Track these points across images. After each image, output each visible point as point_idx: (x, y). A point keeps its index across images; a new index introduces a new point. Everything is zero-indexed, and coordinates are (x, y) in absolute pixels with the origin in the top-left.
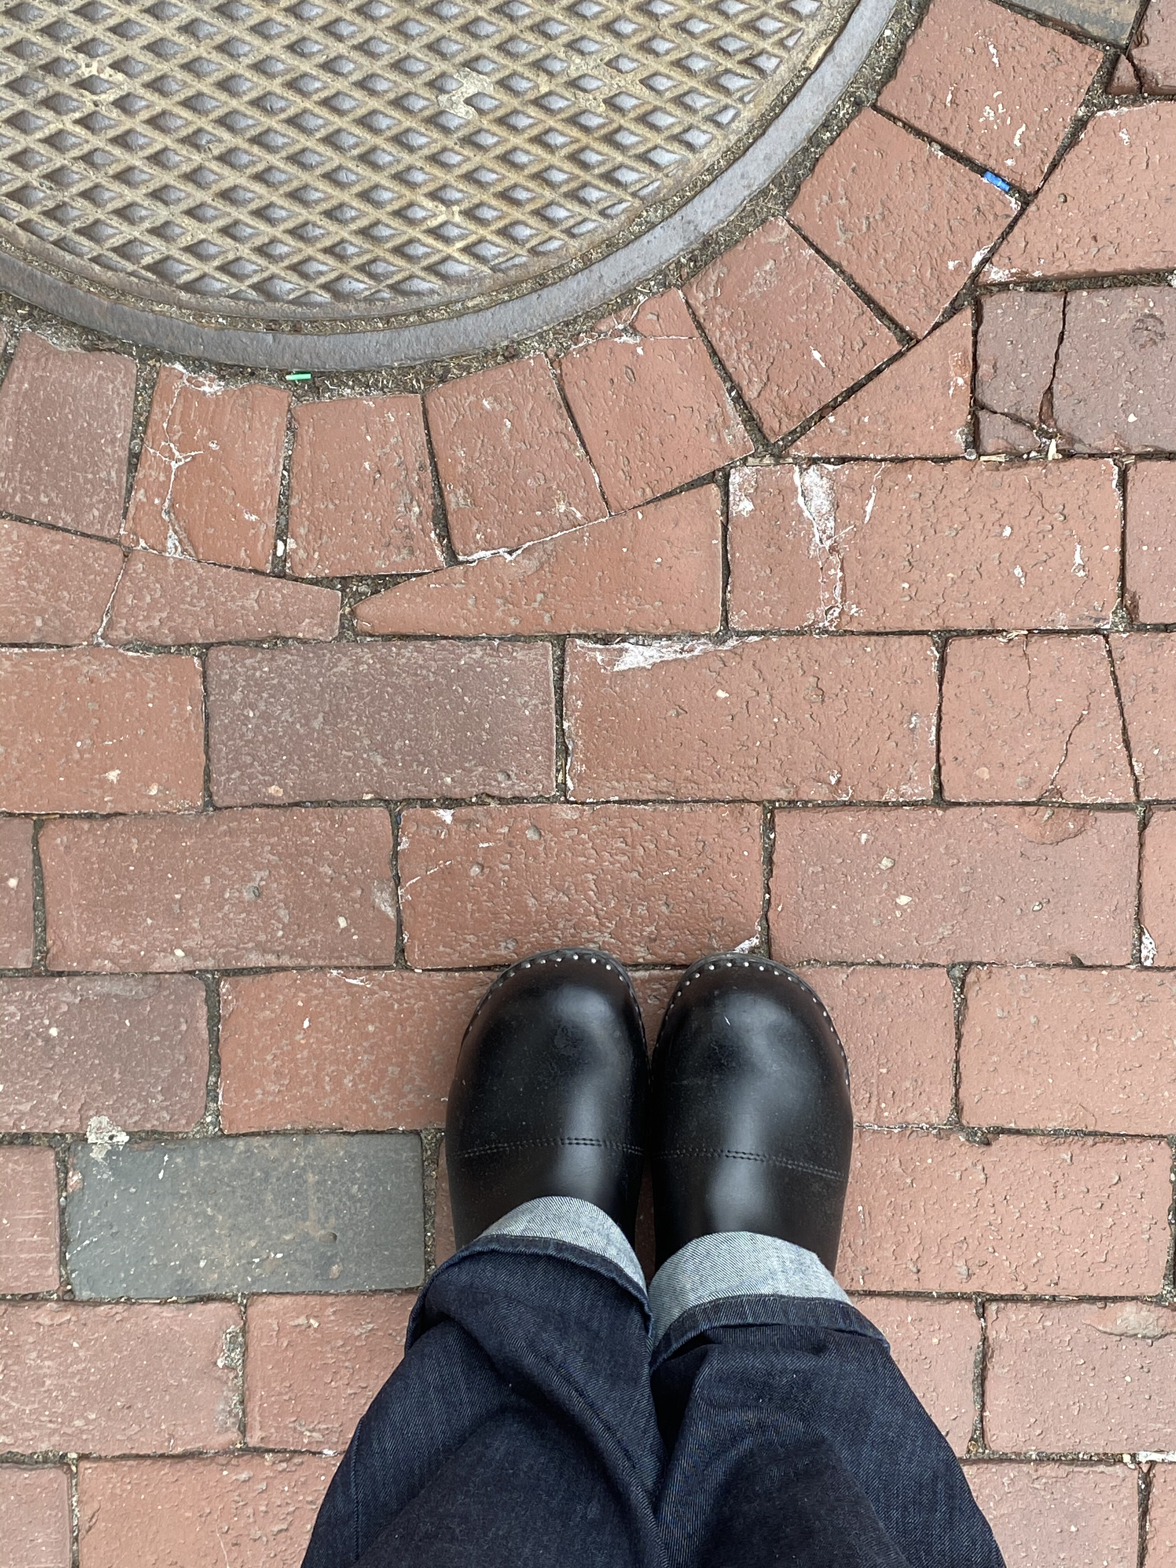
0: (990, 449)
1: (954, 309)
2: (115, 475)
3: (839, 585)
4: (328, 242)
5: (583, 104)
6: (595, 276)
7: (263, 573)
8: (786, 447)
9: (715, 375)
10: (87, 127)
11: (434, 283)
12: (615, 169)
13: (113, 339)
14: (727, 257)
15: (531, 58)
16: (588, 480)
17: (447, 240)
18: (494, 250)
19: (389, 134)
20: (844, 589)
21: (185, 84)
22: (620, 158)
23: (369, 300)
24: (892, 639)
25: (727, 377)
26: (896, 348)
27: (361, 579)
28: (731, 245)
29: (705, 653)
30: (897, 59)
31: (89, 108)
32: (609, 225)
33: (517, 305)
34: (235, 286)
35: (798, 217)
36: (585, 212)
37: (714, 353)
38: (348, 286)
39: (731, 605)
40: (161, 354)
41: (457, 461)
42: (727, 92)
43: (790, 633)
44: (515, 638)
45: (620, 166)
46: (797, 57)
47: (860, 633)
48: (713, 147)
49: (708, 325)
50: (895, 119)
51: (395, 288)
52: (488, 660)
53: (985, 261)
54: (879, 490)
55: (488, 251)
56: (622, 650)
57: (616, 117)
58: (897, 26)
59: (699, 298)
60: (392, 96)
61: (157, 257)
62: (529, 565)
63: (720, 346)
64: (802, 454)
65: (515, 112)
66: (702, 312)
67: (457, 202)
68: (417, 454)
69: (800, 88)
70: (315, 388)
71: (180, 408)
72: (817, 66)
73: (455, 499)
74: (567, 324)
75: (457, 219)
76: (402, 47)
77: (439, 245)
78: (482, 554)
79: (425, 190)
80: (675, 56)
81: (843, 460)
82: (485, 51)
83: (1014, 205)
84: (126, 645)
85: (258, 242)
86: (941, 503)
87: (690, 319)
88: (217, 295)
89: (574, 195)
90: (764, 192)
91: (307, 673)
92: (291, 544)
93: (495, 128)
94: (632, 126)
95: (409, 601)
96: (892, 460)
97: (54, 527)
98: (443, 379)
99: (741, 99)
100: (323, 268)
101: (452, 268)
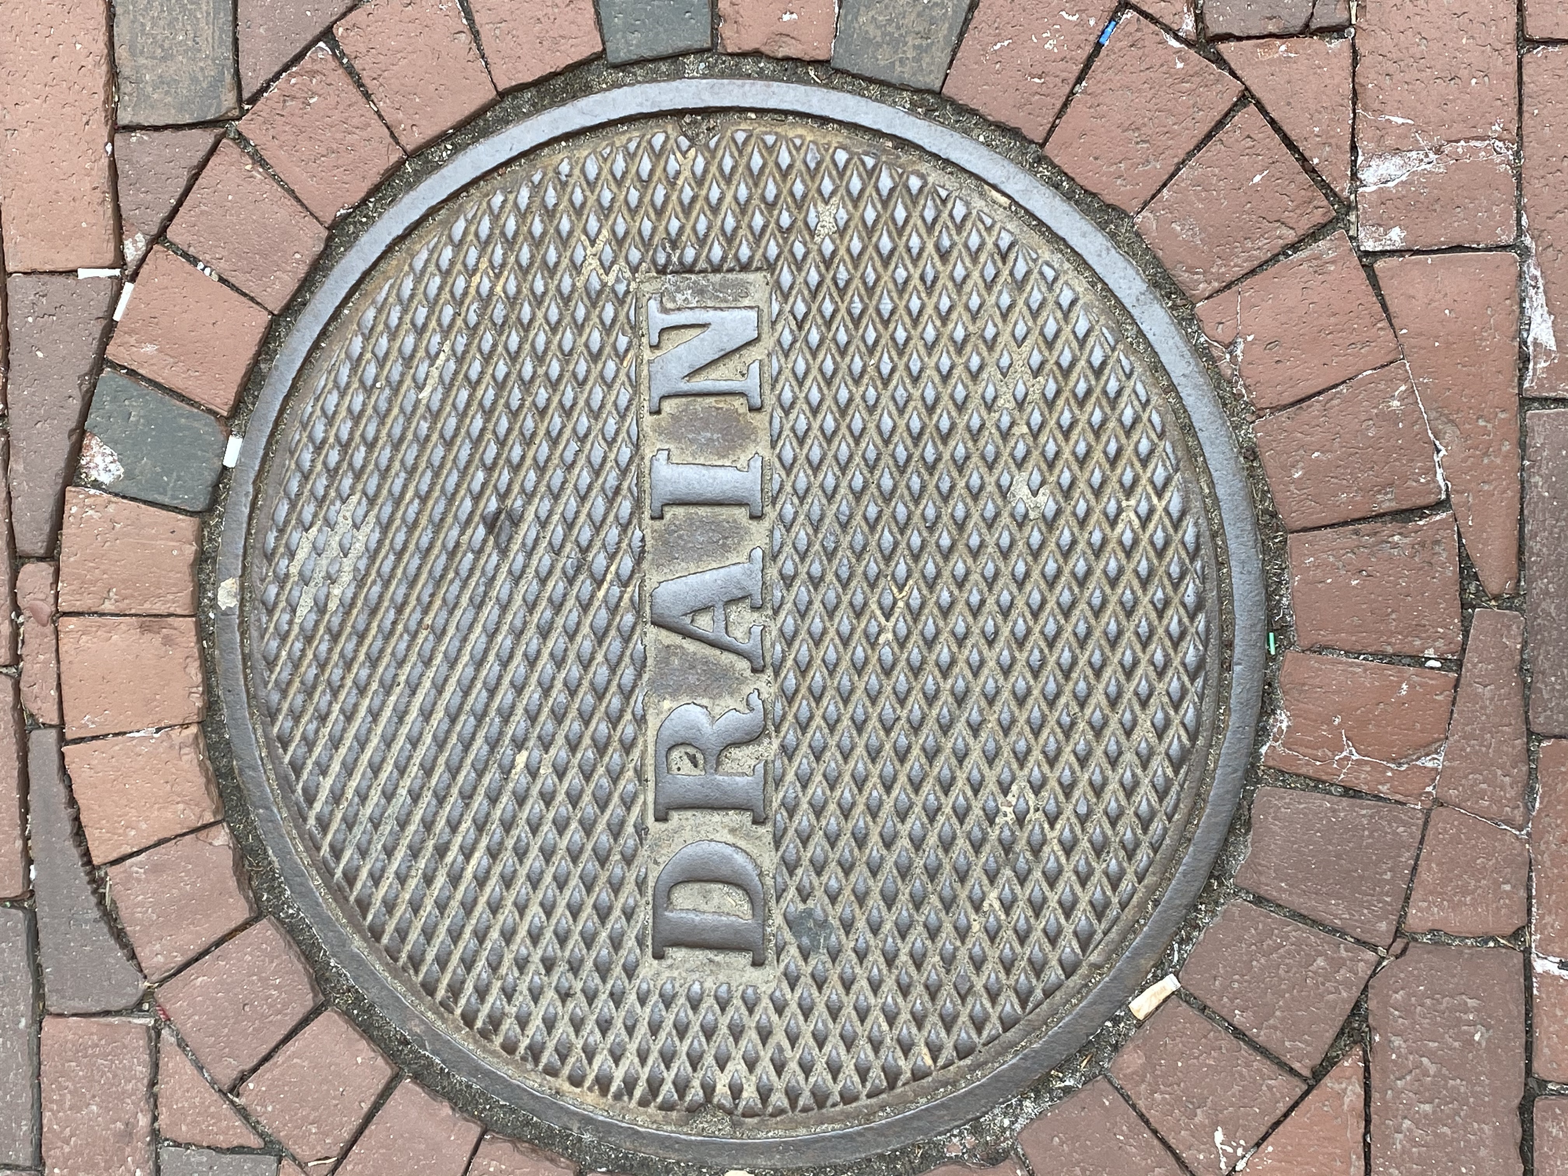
0: (1346, 15)
1: (1220, 60)
2: (1364, 810)
3: (1473, 143)
4: (1153, 615)
5: (1037, 396)
6: (1183, 380)
7: (1458, 680)
8: (1340, 202)
9: (1272, 270)
10: (1057, 818)
11: (1188, 522)
12: (1091, 366)
13: (1240, 806)
14: (1168, 265)
15: (1000, 442)
16: (1370, 380)
17: (1151, 511)
18: (1160, 470)
19: (1061, 561)
20: (1477, 138)
21: (1021, 733)
22: (1082, 363)
23: (1204, 579)
24: (1526, 90)
25: (1274, 259)
26: (1252, 108)
27: (1463, 590)
28: (1157, 262)
29: (1538, 265)
30: (1002, 128)
31: (1039, 815)
32: (1139, 370)
33: (1207, 450)
34: (1192, 696)
35: (1136, 204)
36: (1127, 392)
37: (1253, 272)
38: (1190, 599)
39: (1490, 243)
40: (1253, 765)
41: (1351, 501)
42: (1028, 273)
43: (1519, 187)
44: (1522, 446)
45: (1089, 362)
46: (1000, 215)
47: (1520, 120)
48: (1075, 283)
49: (1229, 278)
50: (1053, 126)
51: (1193, 556)
52: (1544, 471)
53: (1177, 37)
54: (1382, 113)
55: (1160, 476)
56: (1536, 343)
57: (1048, 367)
58: (976, 132)
59: (1203, 288)
60: (1030, 559)
61: (1166, 763)
62: (1450, 432)
63: (1247, 266)
64: (1347, 185)
65: (1043, 454)
66: (1216, 285)
67: (1119, 503)
68: (1344, 538)
69: (1027, 211)
70: (1281, 630)
71: (1303, 750)
72: (1009, 197)
73: (1387, 502)
74: (1225, 405)
75: (1133, 502)
76: (990, 550)
77: (1156, 517)
78: (1439, 477)
79: (1108, 530)
80: (998, 320)
81: (1354, 148)
82: (993, 480)
83: (1129, 15)
84: (1529, 809)
85: (1153, 675)
86: (1395, 56)
87: (1222, 295)
88: (1199, 714)
89: (1113, 402)
90: (1113, 236)
91: (1557, 641)
92: (1430, 653)
93: (1056, 471)
94: (1056, 353)
95: (1485, 544)
96: (1354, 104)
97: (1414, 869)
98: (1274, 515)
99: (1035, 261)
100: (1176, 619)
101: (1175, 508)
